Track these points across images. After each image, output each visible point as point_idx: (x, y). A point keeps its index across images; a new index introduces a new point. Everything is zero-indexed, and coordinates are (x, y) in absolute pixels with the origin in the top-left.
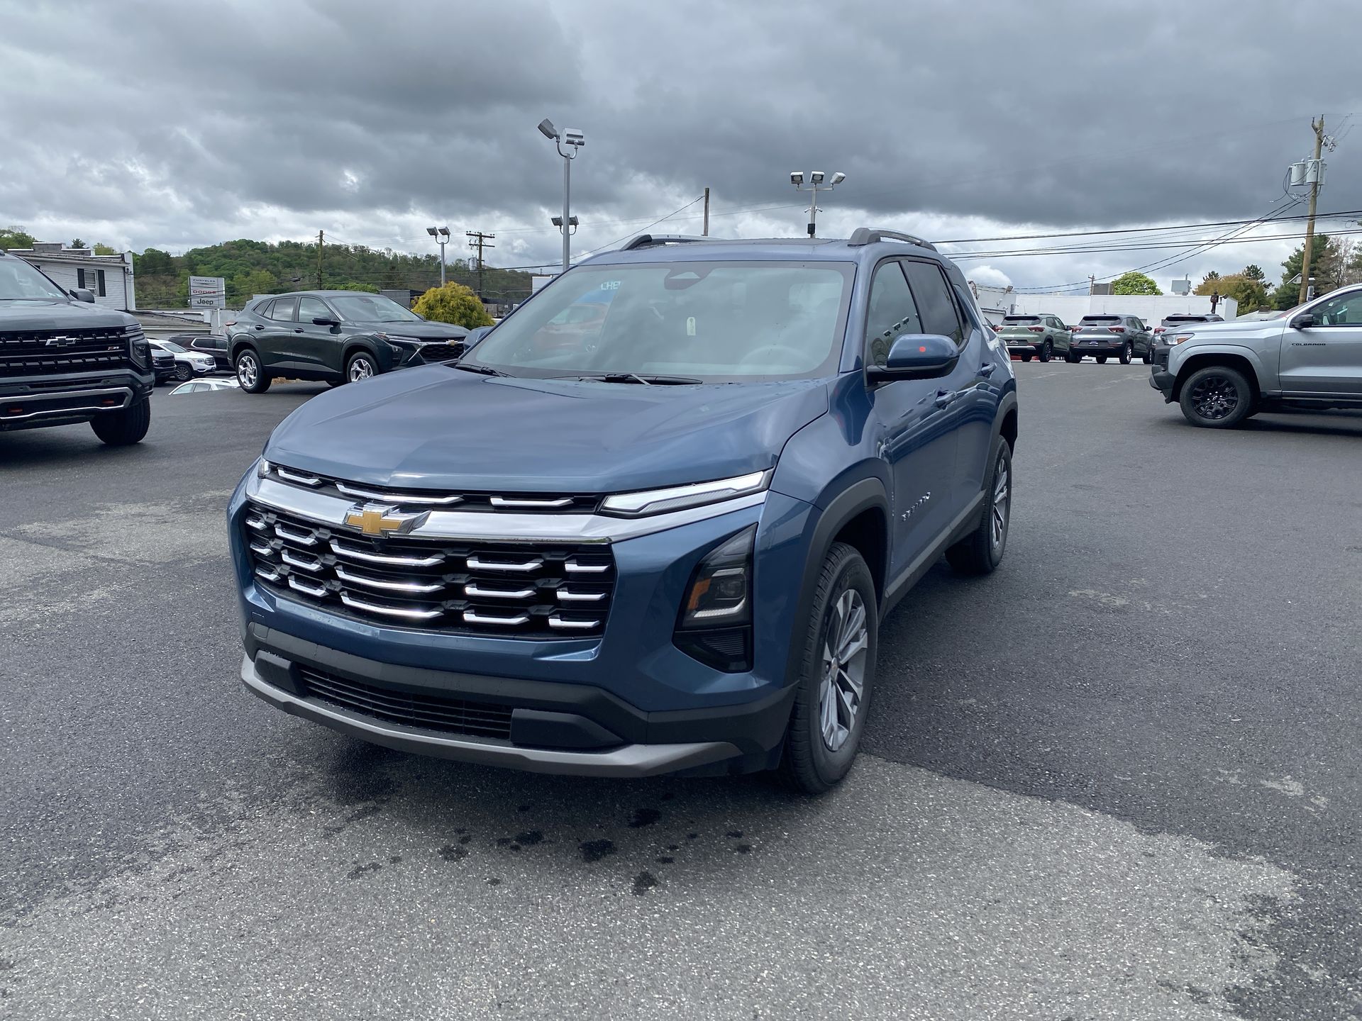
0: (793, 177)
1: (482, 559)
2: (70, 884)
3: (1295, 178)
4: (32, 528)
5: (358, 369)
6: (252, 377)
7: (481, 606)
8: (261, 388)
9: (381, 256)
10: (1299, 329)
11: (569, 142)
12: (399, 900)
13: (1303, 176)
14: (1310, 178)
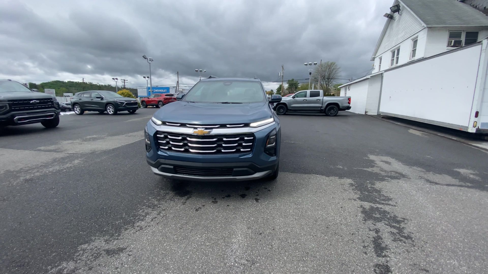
0: (196, 70)
1: (226, 138)
2: (126, 227)
3: (280, 75)
4: (42, 148)
5: (109, 108)
6: (79, 111)
7: (225, 148)
8: (82, 113)
9: (96, 85)
10: (293, 98)
11: (150, 60)
12: (211, 213)
13: (281, 74)
14: (282, 75)
